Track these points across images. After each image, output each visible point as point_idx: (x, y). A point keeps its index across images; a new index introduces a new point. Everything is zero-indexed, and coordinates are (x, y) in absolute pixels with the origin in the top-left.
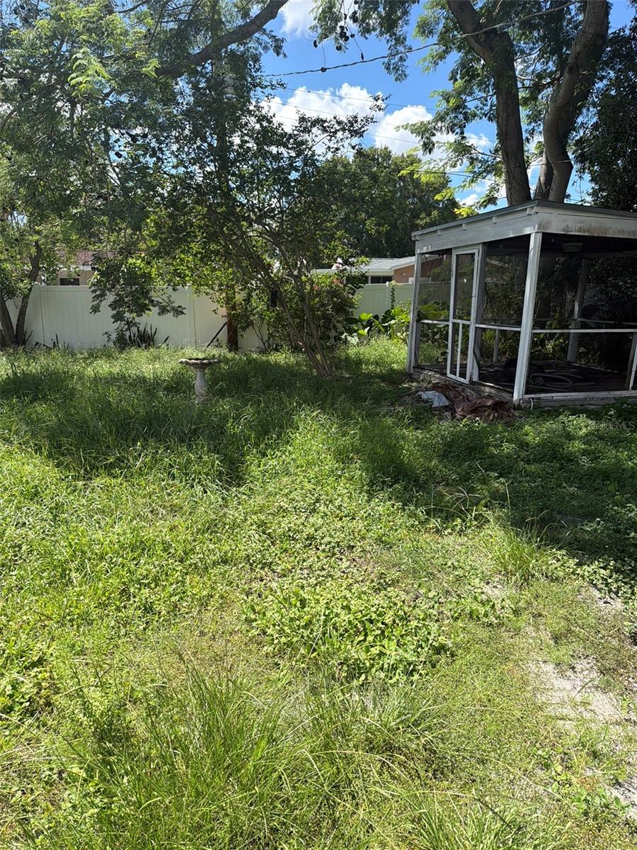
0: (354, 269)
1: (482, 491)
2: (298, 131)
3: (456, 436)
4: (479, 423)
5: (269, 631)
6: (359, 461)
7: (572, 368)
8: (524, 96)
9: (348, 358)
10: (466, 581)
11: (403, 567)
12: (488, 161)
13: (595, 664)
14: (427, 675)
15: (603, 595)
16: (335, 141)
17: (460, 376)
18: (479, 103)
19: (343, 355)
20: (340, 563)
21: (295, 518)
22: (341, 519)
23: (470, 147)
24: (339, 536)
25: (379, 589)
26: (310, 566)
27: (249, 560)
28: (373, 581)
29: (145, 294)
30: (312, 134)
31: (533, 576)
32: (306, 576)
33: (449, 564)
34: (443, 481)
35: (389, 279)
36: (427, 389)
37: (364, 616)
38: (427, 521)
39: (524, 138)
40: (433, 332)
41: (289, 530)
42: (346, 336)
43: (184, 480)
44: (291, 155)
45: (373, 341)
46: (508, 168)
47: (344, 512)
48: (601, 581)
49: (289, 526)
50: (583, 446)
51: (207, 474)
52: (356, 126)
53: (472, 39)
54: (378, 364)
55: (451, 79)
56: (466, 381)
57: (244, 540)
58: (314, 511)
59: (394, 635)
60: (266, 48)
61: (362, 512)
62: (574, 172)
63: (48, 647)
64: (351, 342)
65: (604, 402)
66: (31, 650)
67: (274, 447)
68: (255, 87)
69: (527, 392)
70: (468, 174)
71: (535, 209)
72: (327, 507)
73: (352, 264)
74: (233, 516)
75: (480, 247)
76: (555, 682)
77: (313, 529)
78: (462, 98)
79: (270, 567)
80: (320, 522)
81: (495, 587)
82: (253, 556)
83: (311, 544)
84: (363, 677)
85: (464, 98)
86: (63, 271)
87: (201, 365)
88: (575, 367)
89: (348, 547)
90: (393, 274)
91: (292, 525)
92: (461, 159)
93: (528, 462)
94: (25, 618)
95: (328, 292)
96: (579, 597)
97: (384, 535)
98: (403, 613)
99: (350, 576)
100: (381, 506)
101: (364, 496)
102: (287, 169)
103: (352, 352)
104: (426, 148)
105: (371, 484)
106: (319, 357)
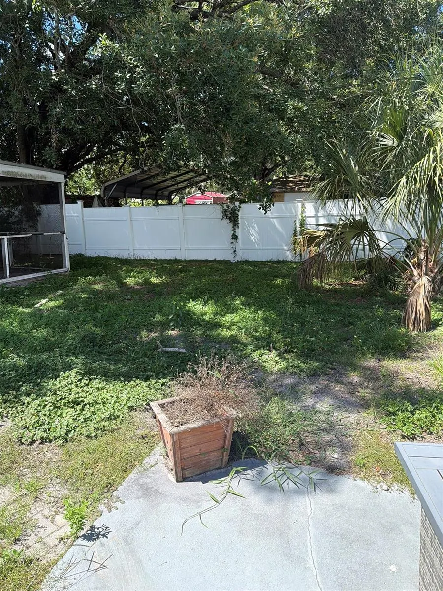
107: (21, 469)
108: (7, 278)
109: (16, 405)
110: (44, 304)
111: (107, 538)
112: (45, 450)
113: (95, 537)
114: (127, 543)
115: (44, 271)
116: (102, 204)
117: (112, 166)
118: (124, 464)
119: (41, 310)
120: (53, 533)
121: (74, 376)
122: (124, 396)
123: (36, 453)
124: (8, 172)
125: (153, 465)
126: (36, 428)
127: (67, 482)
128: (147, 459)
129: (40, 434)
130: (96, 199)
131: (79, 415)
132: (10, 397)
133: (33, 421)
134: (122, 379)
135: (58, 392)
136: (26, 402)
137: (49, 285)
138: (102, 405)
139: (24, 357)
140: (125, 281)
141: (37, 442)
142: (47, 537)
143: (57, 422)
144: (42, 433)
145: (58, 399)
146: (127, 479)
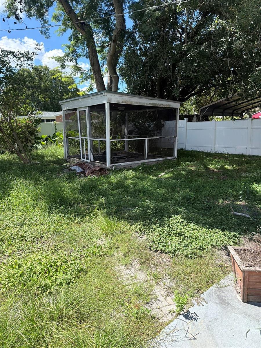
1: (96, 204)
2: (1, 56)
3: (86, 184)
4: (95, 177)
6: (44, 199)
7: (127, 153)
8: (99, 49)
9: (38, 155)
10: (91, 241)
11: (65, 240)
12: (88, 74)
13: (139, 261)
14: (76, 282)
15: (140, 235)
16: (20, 61)
17: (86, 159)
18: (82, 50)
19: (35, 154)
20: (37, 245)
21: (14, 229)
22: (37, 226)
23: (80, 68)
24: (36, 233)
25: (55, 252)
26: (23, 249)
30: (8, 58)
31: (116, 233)
32: (21, 254)
33: (84, 235)
34: (81, 202)
35: (53, 120)
36: (73, 165)
37: (48, 265)
38: (75, 219)
39: (100, 66)
40: (74, 142)
41: (12, 235)
42: (36, 145)
45: (49, 147)
46: (96, 77)
47: (38, 222)
48: (139, 230)
49: (11, 233)
50: (131, 182)
52: (29, 56)
53: (76, 25)
54: (52, 156)
55: (69, 40)
56: (89, 161)
59: (61, 270)
61: (46, 221)
62: (120, 79)
64: (39, 147)
65: (138, 165)
69: (111, 164)
70: (81, 79)
71: (106, 94)
75: (87, 108)
76: (125, 272)
77: (23, 232)
78: (74, 48)
79: (3, 254)
80: (27, 228)
81: (102, 240)
83: (23, 239)
84: (48, 291)
85: (76, 48)
88: (128, 153)
89: (41, 237)
90: (55, 118)
91: (13, 233)
92: (77, 72)
93: (113, 190)
96: (132, 237)
97: (56, 229)
98: (65, 260)
99: (42, 250)
100: (55, 216)
101: (47, 214)
103: (39, 152)
104: (62, 67)
105: (50, 208)
106: (23, 155)
107: (150, 264)
108: (145, 160)
109: (149, 228)
110: (163, 175)
111: (197, 321)
112: (163, 257)
113: (190, 318)
114: (209, 330)
115: (164, 157)
116: (198, 120)
117: (206, 97)
118: (208, 279)
119: (161, 178)
120: (166, 306)
121: (179, 219)
122: (209, 238)
123: (158, 257)
124: (152, 104)
125: (226, 285)
126: (158, 243)
127: (174, 279)
128: (222, 281)
129: (160, 247)
130: (195, 117)
131: (182, 242)
132: (146, 223)
133: (157, 239)
134: (207, 227)
135: (171, 226)
136: (154, 227)
137: (166, 165)
138: (195, 239)
139: (153, 203)
140: (208, 166)
141: (158, 251)
142: (163, 307)
143: (169, 243)
144: (162, 247)
145: (171, 230)
146: (209, 289)
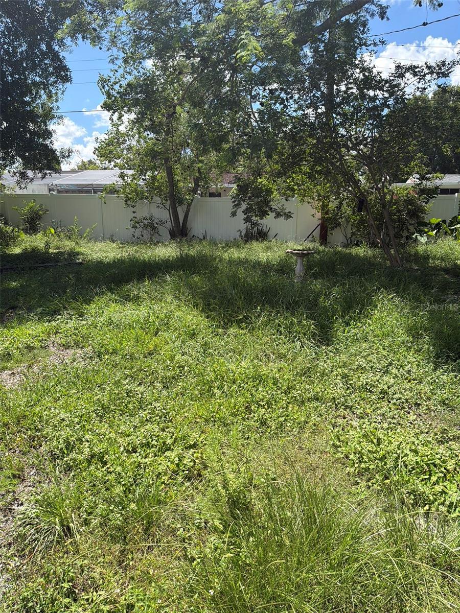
0: (429, 183)
2: (394, 77)
5: (351, 457)
6: (427, 337)
16: (424, 82)
19: (413, 251)
20: (408, 416)
21: (371, 375)
22: (410, 381)
24: (408, 395)
25: (441, 441)
26: (383, 414)
27: (335, 401)
28: (436, 434)
29: (267, 203)
30: (405, 78)
32: (380, 421)
37: (429, 460)
41: (367, 384)
42: (416, 236)
43: (288, 335)
44: (385, 96)
45: (439, 241)
47: (413, 376)
51: (305, 334)
52: (444, 69)
54: (443, 260)
57: (332, 386)
58: (387, 372)
59: (455, 480)
60: (373, 15)
61: (428, 378)
63: (200, 437)
64: (421, 241)
66: (189, 436)
67: (357, 319)
68: (361, 45)
72: (399, 371)
73: (428, 179)
74: (323, 366)
77: (386, 386)
79: (351, 409)
80: (392, 381)
82: (338, 399)
83: (384, 397)
84: (427, 507)
86: (213, 187)
87: (302, 255)
89: (415, 404)
91: (369, 380)
94: (186, 414)
95: (405, 201)
99: (417, 427)
100: (445, 376)
101: (431, 366)
102: (380, 107)
103: (420, 249)
106: (392, 251)
